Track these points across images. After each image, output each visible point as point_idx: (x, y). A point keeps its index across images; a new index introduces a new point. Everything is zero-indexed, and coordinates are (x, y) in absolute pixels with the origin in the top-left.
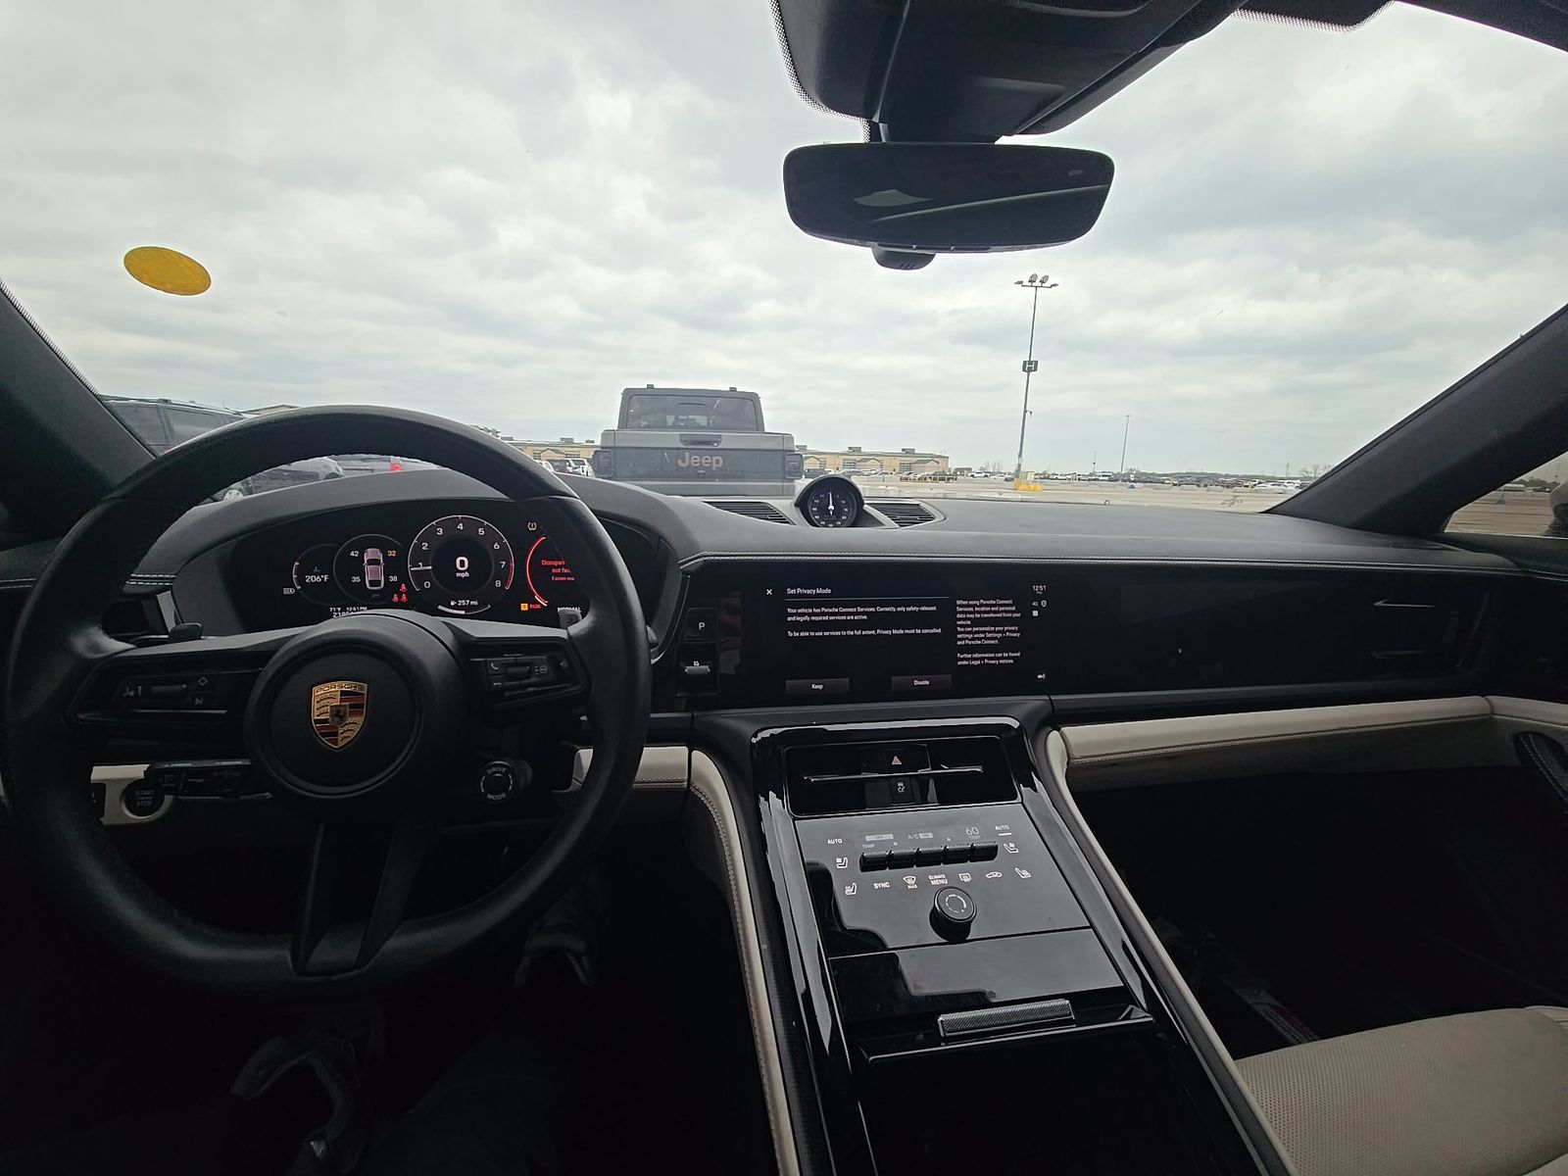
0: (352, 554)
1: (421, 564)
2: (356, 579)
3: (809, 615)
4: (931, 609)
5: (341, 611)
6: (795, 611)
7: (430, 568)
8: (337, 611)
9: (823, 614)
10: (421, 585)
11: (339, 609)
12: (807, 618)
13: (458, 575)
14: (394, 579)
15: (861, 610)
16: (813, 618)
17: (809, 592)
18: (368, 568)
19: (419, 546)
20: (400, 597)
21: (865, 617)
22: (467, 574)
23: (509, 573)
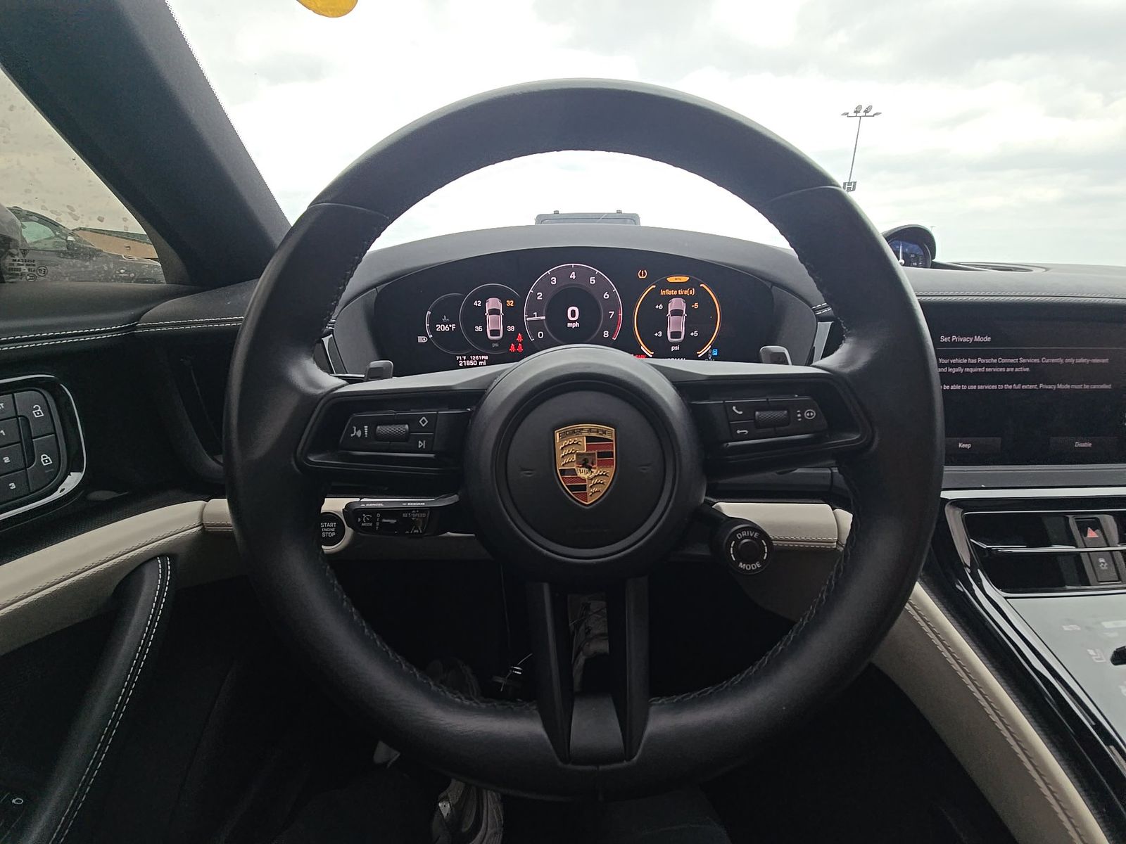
0: (476, 304)
1: (536, 313)
2: (479, 329)
3: (964, 366)
4: (1103, 361)
5: (466, 360)
6: (947, 361)
7: (544, 318)
8: (463, 360)
9: (980, 365)
10: (535, 335)
11: (465, 358)
12: (960, 370)
13: (569, 325)
14: (512, 328)
15: (1023, 361)
16: (967, 370)
17: (965, 339)
18: (490, 318)
19: (534, 295)
20: (516, 347)
21: (1027, 369)
22: (577, 324)
23: (617, 324)
